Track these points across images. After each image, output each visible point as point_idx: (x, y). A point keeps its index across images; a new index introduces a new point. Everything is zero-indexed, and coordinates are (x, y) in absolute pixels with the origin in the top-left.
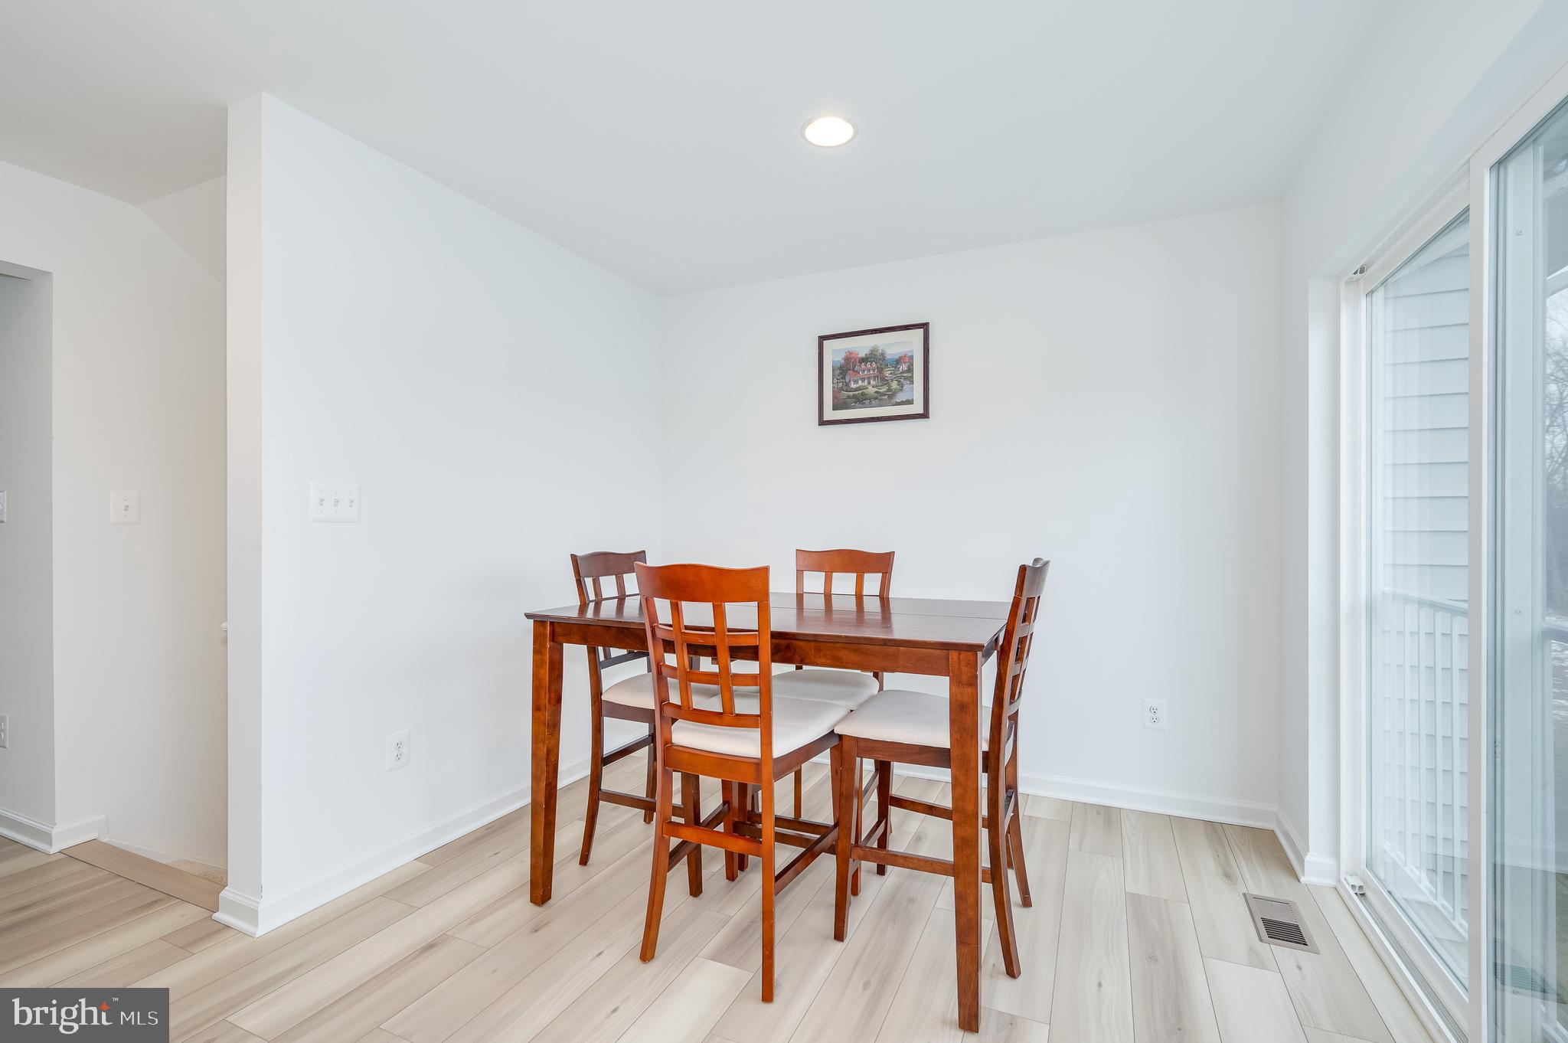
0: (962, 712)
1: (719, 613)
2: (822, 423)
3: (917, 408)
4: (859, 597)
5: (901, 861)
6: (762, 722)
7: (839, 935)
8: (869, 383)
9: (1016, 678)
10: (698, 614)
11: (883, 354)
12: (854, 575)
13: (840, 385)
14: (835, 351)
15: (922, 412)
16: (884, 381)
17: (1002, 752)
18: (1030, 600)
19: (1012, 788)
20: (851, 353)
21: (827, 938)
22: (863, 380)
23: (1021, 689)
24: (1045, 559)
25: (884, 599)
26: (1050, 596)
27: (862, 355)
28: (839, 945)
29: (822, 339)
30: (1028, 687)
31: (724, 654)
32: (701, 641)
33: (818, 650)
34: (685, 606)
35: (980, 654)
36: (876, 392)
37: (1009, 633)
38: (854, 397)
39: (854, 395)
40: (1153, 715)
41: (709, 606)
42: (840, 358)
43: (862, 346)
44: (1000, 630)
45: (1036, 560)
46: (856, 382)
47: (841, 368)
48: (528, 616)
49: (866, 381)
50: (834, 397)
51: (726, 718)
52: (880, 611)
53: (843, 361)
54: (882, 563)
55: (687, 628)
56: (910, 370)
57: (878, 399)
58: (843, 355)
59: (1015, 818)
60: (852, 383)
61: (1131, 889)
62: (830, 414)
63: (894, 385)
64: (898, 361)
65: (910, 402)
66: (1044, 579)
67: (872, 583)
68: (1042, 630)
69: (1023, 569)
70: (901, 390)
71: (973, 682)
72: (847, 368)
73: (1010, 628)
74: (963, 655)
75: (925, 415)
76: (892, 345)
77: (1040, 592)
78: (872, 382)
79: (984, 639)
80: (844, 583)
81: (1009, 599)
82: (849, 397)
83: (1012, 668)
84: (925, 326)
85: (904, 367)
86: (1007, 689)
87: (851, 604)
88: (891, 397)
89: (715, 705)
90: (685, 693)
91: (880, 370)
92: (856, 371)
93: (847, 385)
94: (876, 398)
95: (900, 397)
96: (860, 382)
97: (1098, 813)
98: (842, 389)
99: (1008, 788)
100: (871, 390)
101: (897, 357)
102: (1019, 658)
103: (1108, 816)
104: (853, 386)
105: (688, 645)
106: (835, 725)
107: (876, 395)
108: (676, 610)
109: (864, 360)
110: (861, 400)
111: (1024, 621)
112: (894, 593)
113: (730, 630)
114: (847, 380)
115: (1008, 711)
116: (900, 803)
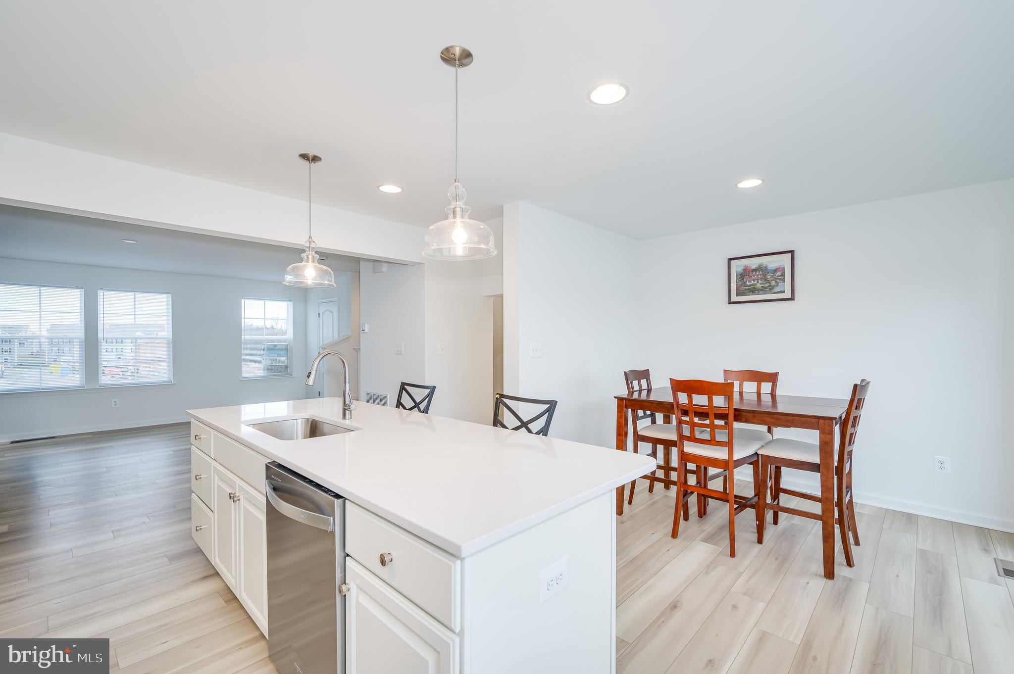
0: (825, 447)
1: (710, 400)
2: (730, 303)
3: (788, 295)
4: (759, 394)
5: (792, 511)
6: (730, 444)
7: (760, 541)
8: (758, 282)
9: (852, 434)
10: (700, 400)
11: (766, 267)
12: (756, 383)
13: (740, 283)
14: (737, 266)
15: (790, 297)
16: (767, 280)
17: (844, 468)
18: (859, 400)
19: (849, 487)
20: (747, 267)
21: (753, 542)
22: (754, 280)
23: (854, 440)
24: (868, 380)
25: (773, 396)
26: (870, 398)
27: (754, 267)
28: (760, 546)
29: (730, 260)
30: (858, 439)
31: (712, 416)
32: (701, 411)
33: (754, 417)
34: (694, 396)
35: (834, 421)
36: (762, 287)
37: (848, 413)
38: (749, 289)
39: (749, 288)
40: (940, 465)
41: (706, 397)
42: (740, 269)
43: (753, 263)
44: (843, 413)
45: (863, 380)
46: (750, 281)
47: (741, 274)
48: (615, 397)
49: (756, 281)
50: (737, 289)
51: (712, 442)
52: (771, 401)
53: (742, 271)
54: (772, 378)
55: (694, 405)
56: (783, 275)
57: (763, 290)
58: (742, 268)
59: (851, 501)
60: (748, 282)
61: (920, 547)
62: (734, 298)
63: (773, 283)
64: (775, 271)
65: (783, 292)
66: (867, 391)
67: (766, 387)
68: (865, 413)
69: (856, 386)
70: (777, 286)
71: (831, 433)
72: (745, 274)
73: (849, 411)
74: (826, 421)
75: (792, 299)
76: (772, 262)
77: (865, 396)
78: (760, 281)
79: (837, 416)
80: (750, 387)
81: (849, 398)
82: (746, 289)
83: (850, 430)
84: (792, 252)
85: (779, 273)
86: (846, 439)
87: (755, 397)
88: (771, 289)
89: (707, 437)
90: (692, 431)
91: (765, 275)
92: (750, 276)
93: (745, 283)
94: (762, 290)
95: (777, 289)
96: (752, 282)
97: (903, 515)
98: (741, 285)
99: (847, 488)
100: (759, 286)
101: (775, 268)
102: (854, 426)
103: (910, 519)
104: (748, 283)
105: (695, 412)
106: (758, 450)
107: (762, 288)
108: (690, 398)
109: (755, 270)
110: (753, 290)
111: (856, 409)
112: (779, 392)
113: (714, 407)
114: (745, 281)
115: (847, 449)
116: (786, 491)
